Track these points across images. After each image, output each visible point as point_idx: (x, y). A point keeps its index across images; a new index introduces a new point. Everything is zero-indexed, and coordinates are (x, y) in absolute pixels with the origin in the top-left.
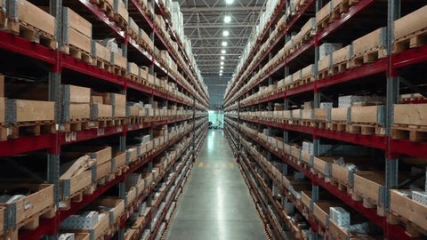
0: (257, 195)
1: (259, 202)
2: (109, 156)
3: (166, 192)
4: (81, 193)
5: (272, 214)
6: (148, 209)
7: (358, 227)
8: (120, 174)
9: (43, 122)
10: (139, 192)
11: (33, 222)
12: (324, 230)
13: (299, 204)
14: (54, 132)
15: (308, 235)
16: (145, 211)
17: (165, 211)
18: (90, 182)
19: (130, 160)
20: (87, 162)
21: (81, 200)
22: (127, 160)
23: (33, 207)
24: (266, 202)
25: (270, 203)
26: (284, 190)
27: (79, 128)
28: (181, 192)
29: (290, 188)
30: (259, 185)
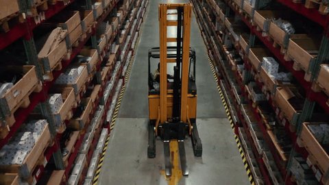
0: (203, 25)
1: (203, 30)
2: (79, 21)
3: (130, 27)
4: (60, 63)
5: (214, 44)
6: (117, 47)
7: (284, 75)
8: (90, 31)
9: (8, 17)
10: (108, 38)
11: (24, 103)
12: (255, 72)
13: (237, 45)
14: (22, 22)
15: (241, 69)
16: (115, 48)
17: (131, 42)
18: (66, 50)
19: (98, 16)
20: (59, 33)
21: (61, 67)
22: (95, 16)
23: (21, 92)
24: (210, 33)
25: (213, 35)
26: (225, 30)
27: (46, 7)
28: (142, 22)
29: (231, 30)
30: (204, 17)
